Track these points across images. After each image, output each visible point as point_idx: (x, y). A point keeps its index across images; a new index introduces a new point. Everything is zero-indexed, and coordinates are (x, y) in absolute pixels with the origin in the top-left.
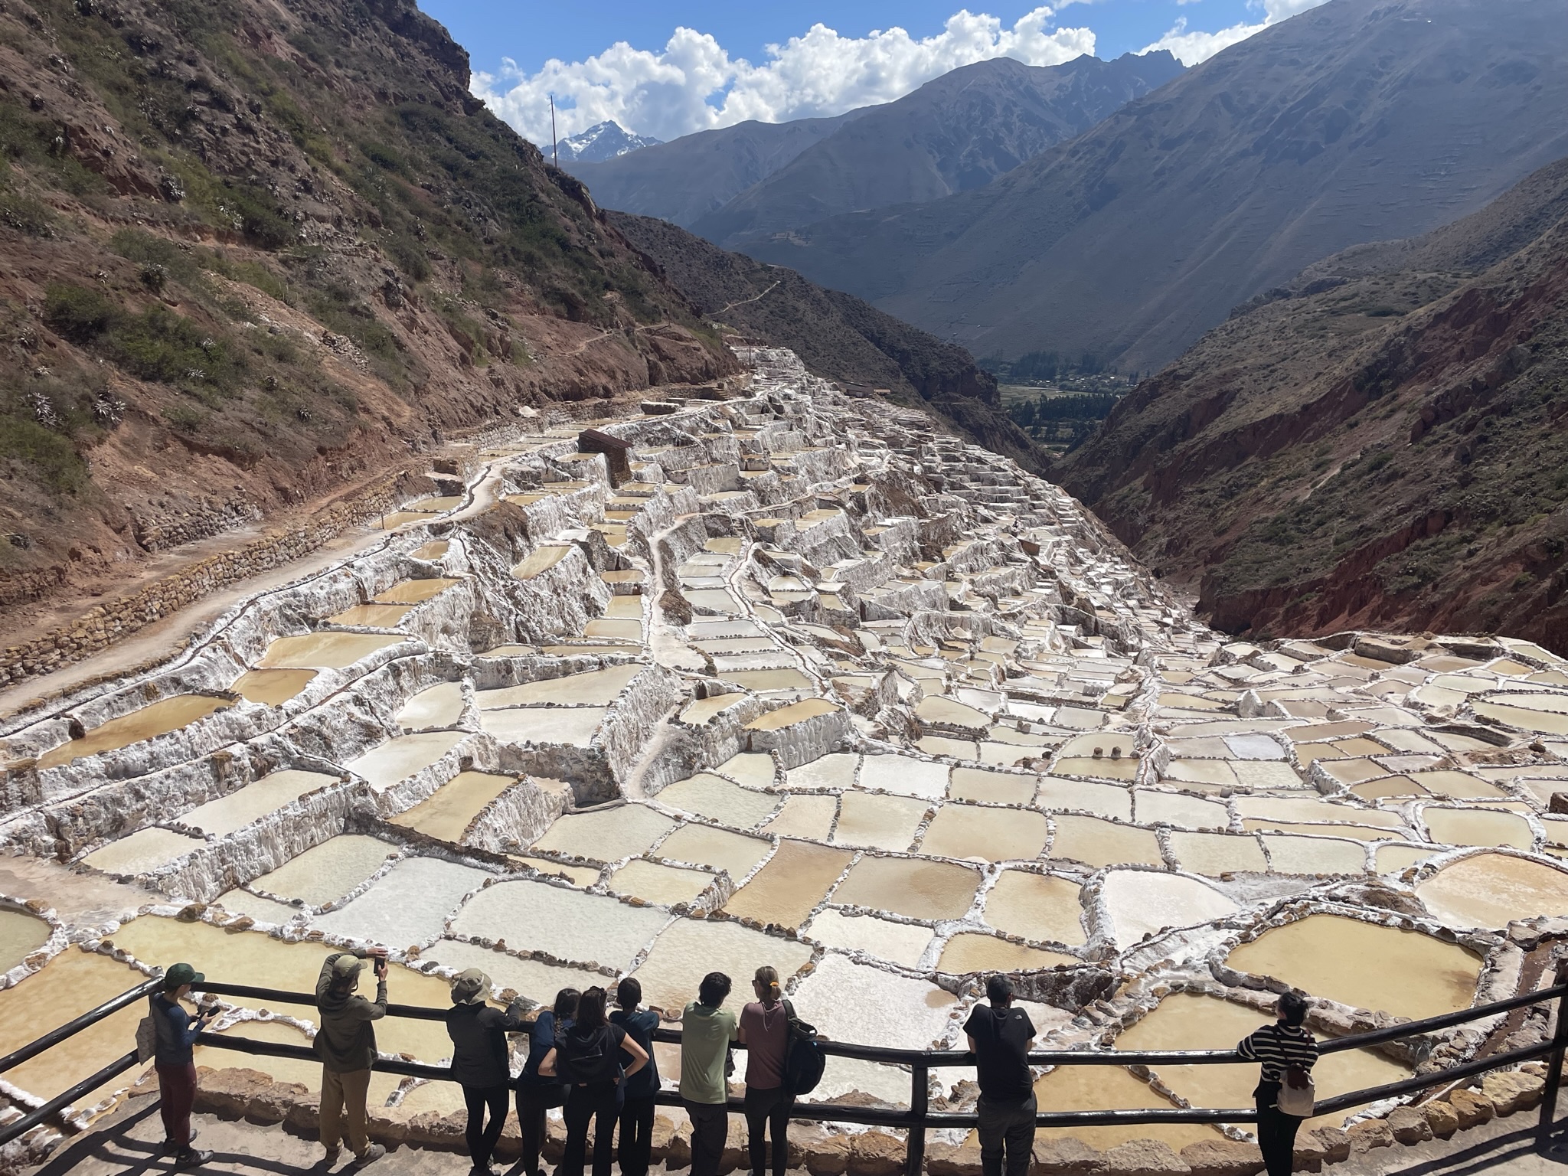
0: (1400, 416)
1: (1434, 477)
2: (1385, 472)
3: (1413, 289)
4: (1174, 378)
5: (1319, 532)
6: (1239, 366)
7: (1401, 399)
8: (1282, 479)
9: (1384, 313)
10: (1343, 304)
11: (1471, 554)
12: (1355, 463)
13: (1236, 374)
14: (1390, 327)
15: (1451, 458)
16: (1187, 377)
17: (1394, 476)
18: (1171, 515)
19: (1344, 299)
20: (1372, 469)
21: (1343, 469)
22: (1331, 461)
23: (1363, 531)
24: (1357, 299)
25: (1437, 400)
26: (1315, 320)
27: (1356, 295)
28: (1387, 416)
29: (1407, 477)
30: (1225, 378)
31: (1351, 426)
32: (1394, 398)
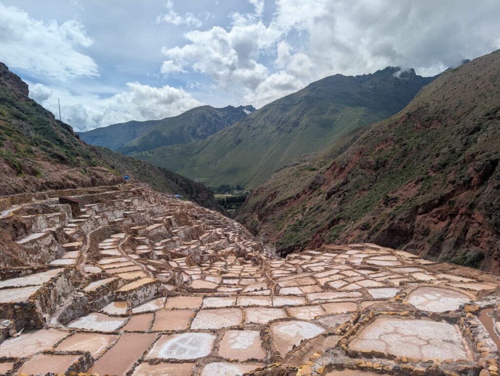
0: (321, 195)
1: (333, 210)
2: (320, 210)
3: (320, 164)
4: (262, 189)
5: (306, 228)
6: (279, 185)
7: (321, 191)
8: (294, 214)
9: (314, 170)
10: (303, 168)
11: (346, 230)
12: (312, 208)
13: (279, 187)
14: (316, 173)
15: (336, 205)
16: (266, 189)
17: (323, 210)
18: (265, 227)
19: (303, 167)
20: (317, 209)
21: (309, 210)
22: (306, 208)
23: (318, 226)
24: (306, 167)
25: (331, 190)
26: (297, 172)
27: (306, 165)
28: (318, 195)
29: (326, 211)
30: (276, 188)
31: (310, 198)
32: (320, 190)
